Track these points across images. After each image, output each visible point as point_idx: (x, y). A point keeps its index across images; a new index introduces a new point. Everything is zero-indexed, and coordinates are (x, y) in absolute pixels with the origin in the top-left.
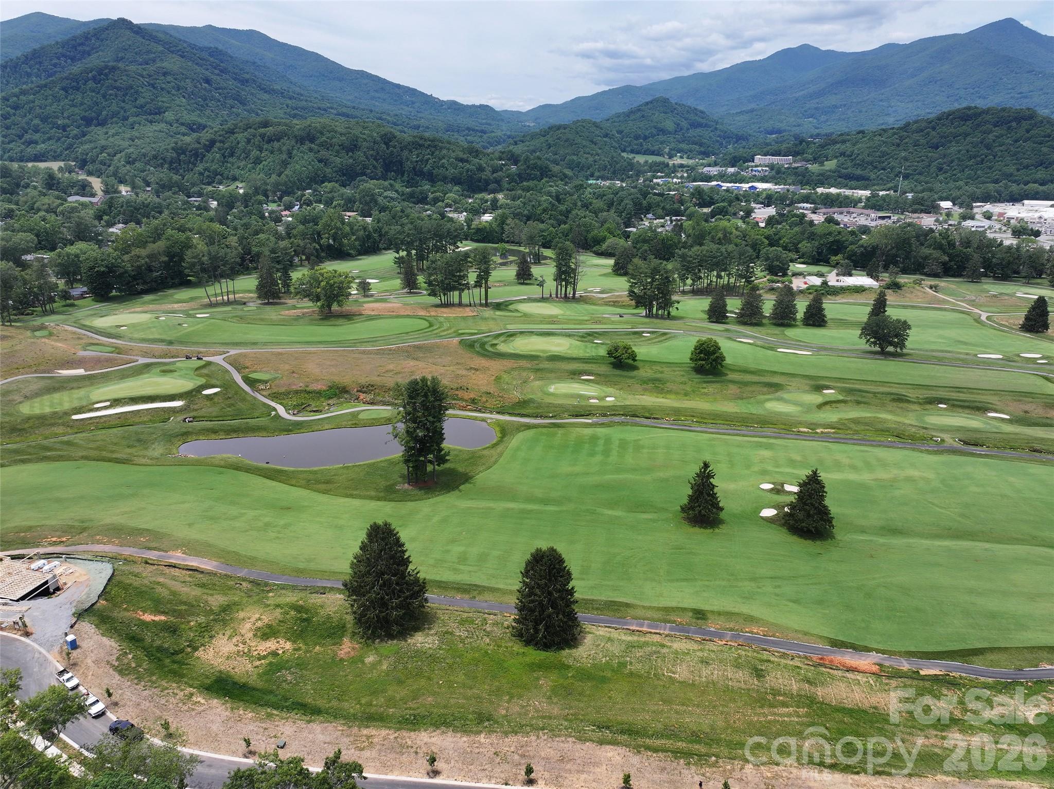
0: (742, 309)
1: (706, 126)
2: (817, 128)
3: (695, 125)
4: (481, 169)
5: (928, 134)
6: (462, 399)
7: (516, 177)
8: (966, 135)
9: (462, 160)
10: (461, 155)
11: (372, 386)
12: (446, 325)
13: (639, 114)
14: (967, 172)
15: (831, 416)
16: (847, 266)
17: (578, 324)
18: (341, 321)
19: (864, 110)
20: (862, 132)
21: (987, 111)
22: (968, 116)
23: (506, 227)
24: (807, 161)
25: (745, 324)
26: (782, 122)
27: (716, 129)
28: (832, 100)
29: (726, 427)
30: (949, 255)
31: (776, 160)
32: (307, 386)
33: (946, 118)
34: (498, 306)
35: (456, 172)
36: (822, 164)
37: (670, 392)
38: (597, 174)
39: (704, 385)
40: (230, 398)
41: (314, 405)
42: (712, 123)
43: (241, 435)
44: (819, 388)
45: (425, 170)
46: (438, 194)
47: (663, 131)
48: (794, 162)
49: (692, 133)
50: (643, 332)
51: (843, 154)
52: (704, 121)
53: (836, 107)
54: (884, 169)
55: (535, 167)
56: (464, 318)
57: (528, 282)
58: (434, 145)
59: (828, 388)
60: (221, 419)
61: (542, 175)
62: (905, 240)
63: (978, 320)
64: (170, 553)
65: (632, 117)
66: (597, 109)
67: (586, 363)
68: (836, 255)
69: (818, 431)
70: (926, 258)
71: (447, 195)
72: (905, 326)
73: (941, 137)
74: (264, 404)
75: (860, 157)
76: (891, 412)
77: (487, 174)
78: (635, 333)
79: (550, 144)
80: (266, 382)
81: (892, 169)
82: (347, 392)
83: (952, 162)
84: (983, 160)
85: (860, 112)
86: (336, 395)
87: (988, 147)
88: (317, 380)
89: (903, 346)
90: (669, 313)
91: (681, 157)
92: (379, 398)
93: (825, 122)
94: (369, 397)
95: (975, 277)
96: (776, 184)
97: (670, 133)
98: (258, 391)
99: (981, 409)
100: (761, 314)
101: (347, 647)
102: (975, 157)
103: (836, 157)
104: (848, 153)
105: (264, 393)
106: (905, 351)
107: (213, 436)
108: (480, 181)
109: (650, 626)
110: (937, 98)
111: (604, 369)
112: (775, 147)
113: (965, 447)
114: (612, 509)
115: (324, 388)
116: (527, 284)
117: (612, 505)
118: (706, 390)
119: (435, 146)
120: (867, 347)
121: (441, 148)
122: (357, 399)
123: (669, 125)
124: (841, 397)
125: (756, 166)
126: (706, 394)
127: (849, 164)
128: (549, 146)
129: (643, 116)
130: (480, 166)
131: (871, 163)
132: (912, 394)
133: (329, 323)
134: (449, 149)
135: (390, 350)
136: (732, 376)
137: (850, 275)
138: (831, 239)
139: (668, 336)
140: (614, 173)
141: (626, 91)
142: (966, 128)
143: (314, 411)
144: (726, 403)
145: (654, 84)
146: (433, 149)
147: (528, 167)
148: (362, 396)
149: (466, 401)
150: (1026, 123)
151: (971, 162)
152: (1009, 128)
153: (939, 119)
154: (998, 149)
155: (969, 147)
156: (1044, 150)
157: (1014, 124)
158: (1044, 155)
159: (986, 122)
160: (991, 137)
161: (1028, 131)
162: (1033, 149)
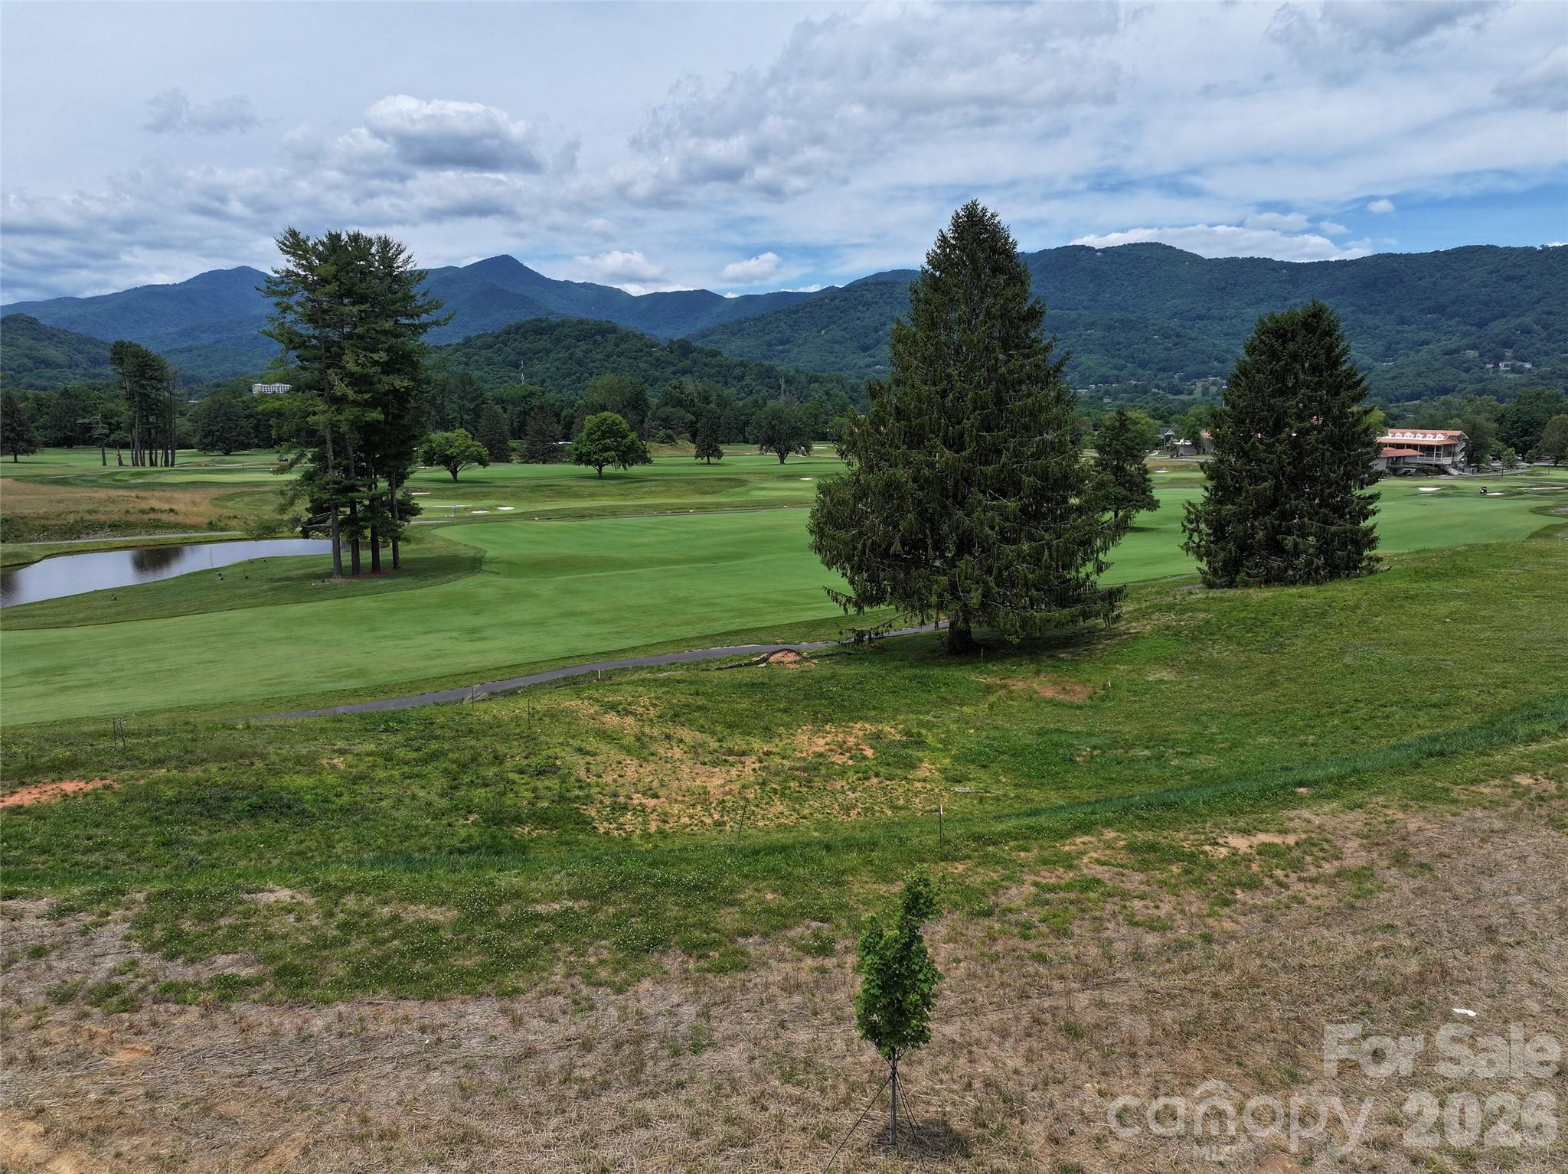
5: (500, 350)
8: (548, 352)
21: (562, 324)
22: (539, 329)
33: (518, 331)
73: (519, 354)
84: (579, 379)
87: (580, 363)
102: (568, 375)
142: (544, 342)
144: (698, 496)
150: (611, 337)
151: (567, 381)
152: (595, 342)
153: (507, 333)
154: (591, 365)
155: (557, 363)
156: (643, 365)
157: (599, 338)
158: (645, 370)
159: (566, 336)
160: (579, 353)
161: (617, 345)
162: (630, 365)
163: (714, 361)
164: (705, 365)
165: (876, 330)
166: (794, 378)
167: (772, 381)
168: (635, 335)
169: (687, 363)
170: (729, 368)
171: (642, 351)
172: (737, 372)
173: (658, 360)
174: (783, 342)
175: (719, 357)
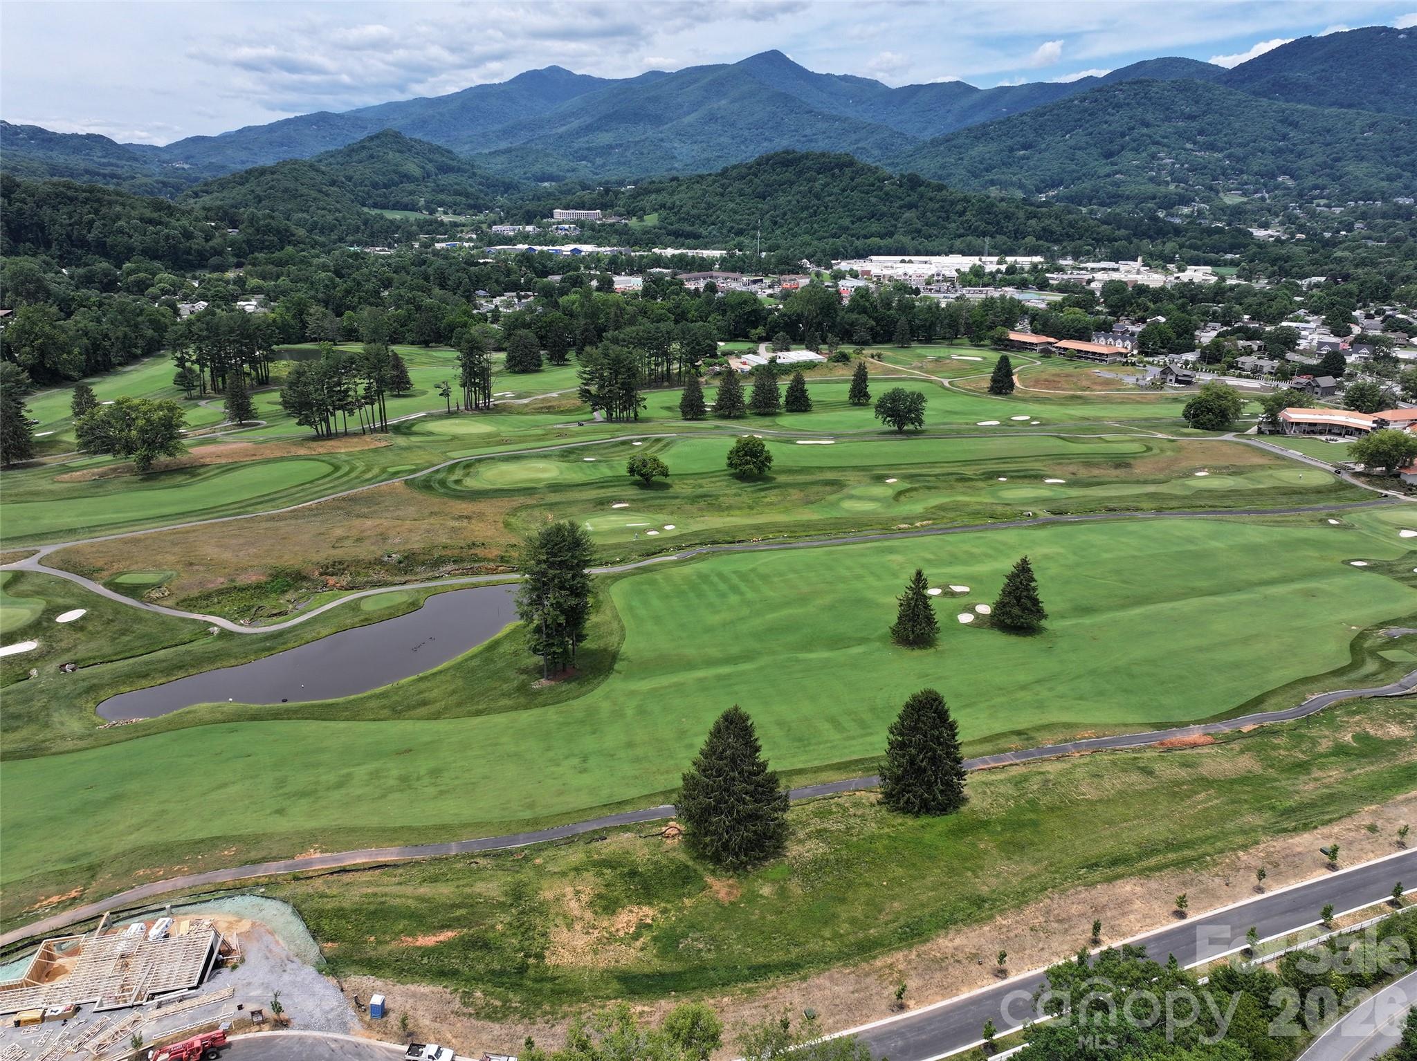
0: (720, 400)
1: (459, 170)
2: (597, 174)
3: (444, 169)
4: (188, 235)
5: (751, 181)
6: (485, 559)
7: (244, 245)
8: (792, 183)
9: (151, 222)
10: (148, 213)
11: (340, 563)
12: (361, 466)
13: (364, 154)
14: (804, 226)
15: (915, 506)
16: (785, 339)
17: (539, 440)
18: (180, 479)
19: (645, 151)
20: (675, 179)
21: (806, 156)
22: (786, 160)
23: (309, 320)
24: (621, 215)
25: (727, 417)
26: (550, 165)
27: (474, 174)
28: (604, 138)
29: (823, 538)
30: (875, 319)
31: (582, 214)
32: (233, 581)
33: (768, 162)
34: (398, 429)
35: (147, 239)
36: (641, 219)
37: (729, 508)
38: (350, 238)
39: (763, 494)
40: (112, 621)
41: (268, 604)
42: (468, 167)
43: (192, 671)
44: (880, 479)
45: (90, 237)
46: (142, 275)
47: (407, 177)
48: (604, 216)
49: (444, 179)
50: (632, 441)
51: (663, 206)
52: (455, 163)
53: (611, 147)
54: (713, 224)
55: (268, 230)
56: (376, 450)
57: (407, 392)
58: (95, 198)
59: (889, 477)
60: (127, 654)
61: (281, 241)
62: (829, 305)
63: (943, 386)
64: (299, 858)
65: (356, 158)
66: (282, 145)
67: (603, 487)
68: (756, 328)
69: (918, 524)
70: (852, 324)
71: (158, 277)
72: (920, 398)
73: (767, 185)
74: (183, 620)
75: (684, 210)
76: (964, 493)
77: (198, 243)
78: (623, 443)
79: (258, 196)
80: (158, 586)
81: (723, 222)
82: (305, 578)
83: (785, 214)
84: (815, 212)
85: (642, 154)
86: (289, 585)
87: (817, 197)
88: (244, 570)
89: (921, 423)
90: (636, 415)
91: (445, 213)
92: (363, 579)
93: (604, 165)
94: (345, 580)
95: (904, 343)
96: (599, 245)
97: (417, 179)
98: (153, 601)
99: (1038, 477)
100: (742, 402)
101: (721, 887)
102: (807, 208)
103: (656, 210)
104: (668, 204)
105: (165, 603)
106: (924, 427)
107: (144, 683)
108: (189, 253)
109: (995, 761)
110: (722, 139)
111: (633, 492)
112: (574, 198)
113: (1058, 517)
114: (811, 651)
115: (263, 579)
116: (404, 396)
117: (808, 646)
118: (768, 500)
119: (99, 200)
120: (886, 428)
121: (110, 203)
122: (325, 586)
123: (412, 168)
124: (907, 485)
125: (559, 223)
126: (771, 504)
127: (673, 219)
128: (259, 199)
129: (372, 157)
130: (185, 229)
131: (699, 217)
132: (968, 471)
133: (161, 484)
134: (123, 205)
135: (310, 509)
136: (782, 479)
137: (788, 350)
138: (748, 309)
139: (664, 442)
140: (372, 235)
141: (322, 120)
142: (789, 175)
143: (275, 615)
144: (800, 510)
145: (358, 111)
146: (96, 205)
147: (258, 230)
148: (332, 580)
149: (493, 560)
150: (848, 171)
151: (804, 214)
152: (833, 175)
153: (759, 164)
154: (827, 199)
155: (798, 197)
156: (873, 200)
157: (837, 171)
158: (874, 205)
159: (809, 168)
160: (818, 185)
161: (852, 179)
162: (862, 199)
163: (939, 195)
164: (931, 199)
165: (1123, 135)
166: (1013, 214)
167: (992, 216)
168: (869, 169)
169: (914, 197)
170: (953, 203)
171: (873, 185)
172: (959, 207)
173: (887, 194)
174: (1025, 147)
175: (944, 192)
